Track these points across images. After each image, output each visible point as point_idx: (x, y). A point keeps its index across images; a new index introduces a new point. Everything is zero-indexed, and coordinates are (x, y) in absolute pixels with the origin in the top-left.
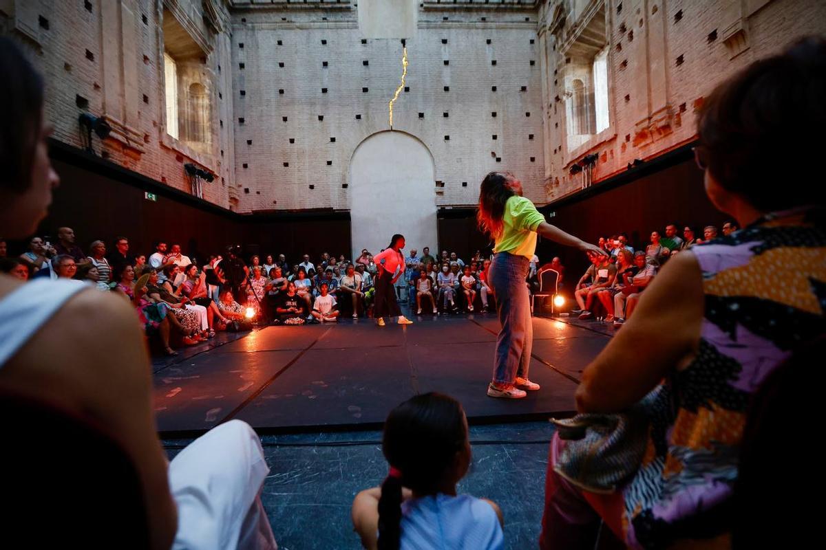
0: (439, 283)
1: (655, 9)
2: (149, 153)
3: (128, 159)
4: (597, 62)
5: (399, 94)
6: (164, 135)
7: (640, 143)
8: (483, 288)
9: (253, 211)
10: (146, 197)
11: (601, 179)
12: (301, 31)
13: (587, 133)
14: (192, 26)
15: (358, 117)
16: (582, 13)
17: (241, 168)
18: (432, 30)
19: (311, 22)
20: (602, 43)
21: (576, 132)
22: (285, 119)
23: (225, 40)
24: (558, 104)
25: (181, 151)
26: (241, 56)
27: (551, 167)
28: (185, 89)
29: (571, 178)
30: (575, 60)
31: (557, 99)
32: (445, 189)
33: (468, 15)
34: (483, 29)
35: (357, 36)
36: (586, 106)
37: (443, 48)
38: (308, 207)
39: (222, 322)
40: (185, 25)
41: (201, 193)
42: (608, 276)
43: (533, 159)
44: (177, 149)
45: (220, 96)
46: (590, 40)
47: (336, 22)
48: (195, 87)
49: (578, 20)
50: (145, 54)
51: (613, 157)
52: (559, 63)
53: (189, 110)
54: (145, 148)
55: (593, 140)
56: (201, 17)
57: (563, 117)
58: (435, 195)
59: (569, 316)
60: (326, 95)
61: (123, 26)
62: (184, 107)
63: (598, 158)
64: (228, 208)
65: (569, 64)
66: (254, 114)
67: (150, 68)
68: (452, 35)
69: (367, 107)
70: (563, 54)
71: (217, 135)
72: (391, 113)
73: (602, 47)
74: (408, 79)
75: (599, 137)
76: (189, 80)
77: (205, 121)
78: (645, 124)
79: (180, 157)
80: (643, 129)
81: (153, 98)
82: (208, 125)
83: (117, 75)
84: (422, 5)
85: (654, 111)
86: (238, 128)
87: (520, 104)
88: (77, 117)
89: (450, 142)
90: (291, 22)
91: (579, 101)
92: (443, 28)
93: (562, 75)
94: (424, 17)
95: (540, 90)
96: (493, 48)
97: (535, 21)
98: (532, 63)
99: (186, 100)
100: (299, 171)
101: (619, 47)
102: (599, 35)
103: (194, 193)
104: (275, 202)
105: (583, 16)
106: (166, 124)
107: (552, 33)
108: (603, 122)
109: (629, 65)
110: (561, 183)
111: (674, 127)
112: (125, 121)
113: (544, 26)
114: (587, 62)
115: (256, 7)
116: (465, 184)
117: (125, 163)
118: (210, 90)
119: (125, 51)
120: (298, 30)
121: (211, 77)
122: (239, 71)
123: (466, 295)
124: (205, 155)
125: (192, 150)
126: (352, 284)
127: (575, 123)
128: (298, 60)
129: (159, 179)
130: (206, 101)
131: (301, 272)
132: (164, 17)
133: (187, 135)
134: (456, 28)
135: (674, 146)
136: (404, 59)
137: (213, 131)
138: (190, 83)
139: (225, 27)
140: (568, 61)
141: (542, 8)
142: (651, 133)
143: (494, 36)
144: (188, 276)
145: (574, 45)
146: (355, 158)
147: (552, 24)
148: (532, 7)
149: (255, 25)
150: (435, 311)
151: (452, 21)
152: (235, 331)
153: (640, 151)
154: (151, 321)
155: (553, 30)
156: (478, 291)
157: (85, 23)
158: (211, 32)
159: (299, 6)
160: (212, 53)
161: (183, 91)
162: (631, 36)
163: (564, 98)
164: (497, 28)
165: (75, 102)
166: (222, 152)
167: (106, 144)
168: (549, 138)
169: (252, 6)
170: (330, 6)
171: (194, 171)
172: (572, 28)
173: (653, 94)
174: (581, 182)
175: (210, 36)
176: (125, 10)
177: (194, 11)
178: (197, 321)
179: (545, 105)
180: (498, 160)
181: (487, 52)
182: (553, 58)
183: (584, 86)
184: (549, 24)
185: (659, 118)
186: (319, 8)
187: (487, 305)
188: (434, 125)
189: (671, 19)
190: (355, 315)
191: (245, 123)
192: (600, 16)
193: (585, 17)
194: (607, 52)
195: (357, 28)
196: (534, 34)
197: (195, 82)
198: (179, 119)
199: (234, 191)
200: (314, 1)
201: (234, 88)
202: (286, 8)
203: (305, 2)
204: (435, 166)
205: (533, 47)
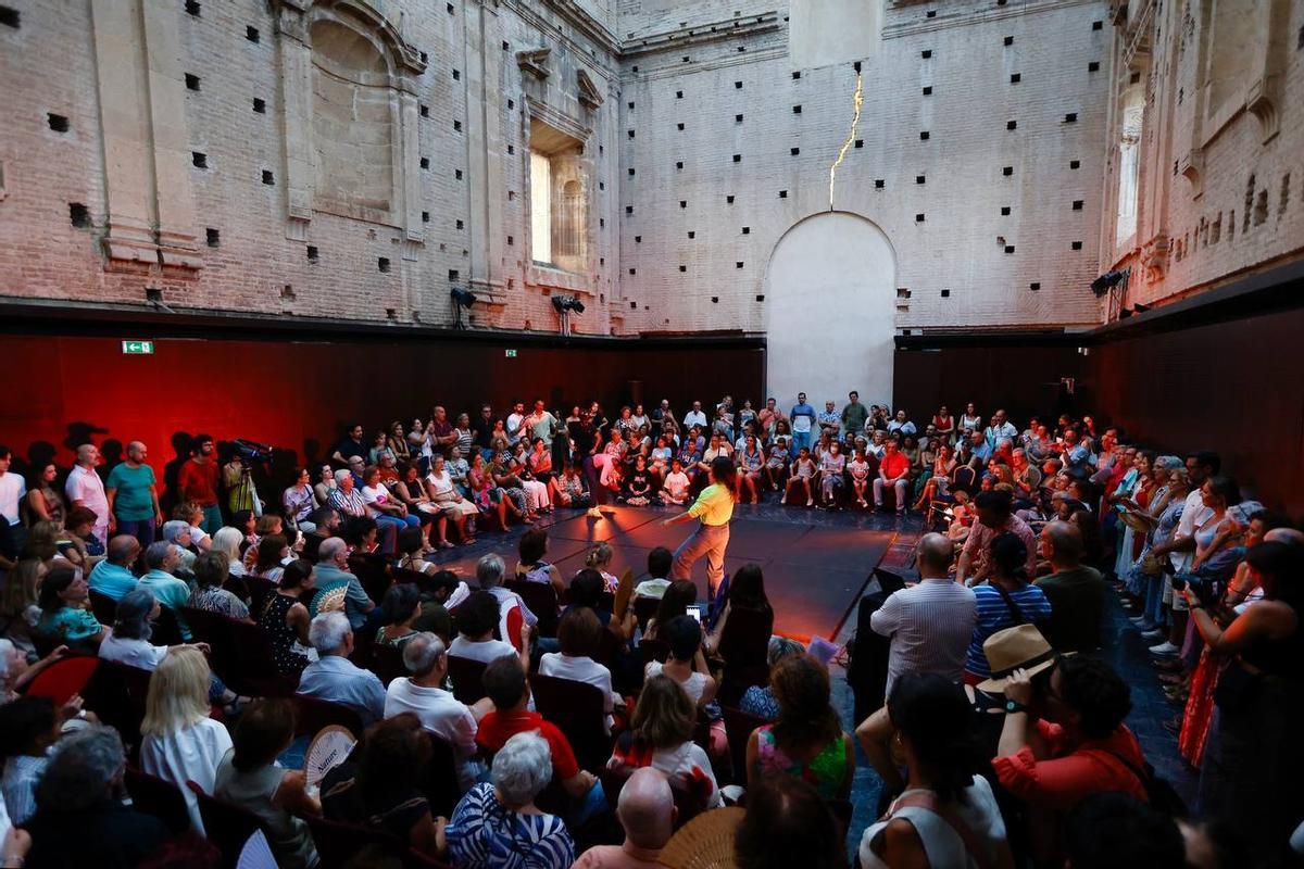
2: (512, 301)
5: (846, 153)
6: (528, 267)
9: (641, 333)
10: (507, 356)
12: (708, 73)
14: (565, 120)
15: (783, 194)
17: (627, 275)
18: (906, 39)
19: (722, 58)
22: (683, 204)
23: (611, 106)
24: (1113, 156)
25: (550, 281)
26: (631, 121)
28: (559, 190)
32: (911, 302)
34: (1000, 19)
35: (786, 67)
37: (923, 67)
38: (709, 327)
40: (555, 124)
41: (569, 329)
43: (1077, 246)
44: (543, 282)
45: (602, 186)
47: (757, 51)
48: (570, 185)
50: (510, 189)
52: (1123, 80)
53: (563, 216)
54: (508, 297)
56: (576, 100)
58: (895, 311)
60: (739, 164)
62: (558, 214)
64: (608, 334)
65: (1133, 87)
66: (645, 199)
67: (517, 202)
68: (940, 41)
69: (796, 178)
70: (1127, 66)
71: (594, 242)
72: (832, 185)
74: (862, 127)
76: (563, 178)
77: (581, 227)
79: (546, 291)
81: (518, 233)
82: (584, 231)
83: (483, 233)
86: (625, 220)
87: (1061, 149)
88: (449, 294)
89: (925, 225)
90: (695, 61)
92: (926, 32)
93: (1124, 104)
94: (895, 19)
96: (1016, 52)
98: (1093, 67)
99: (560, 204)
100: (699, 276)
103: (561, 329)
104: (667, 321)
112: (490, 279)
115: (651, 48)
116: (945, 293)
118: (587, 186)
119: (491, 201)
120: (704, 72)
121: (590, 169)
122: (629, 142)
124: (578, 274)
125: (562, 273)
128: (703, 118)
129: (522, 326)
130: (583, 202)
132: (531, 131)
133: (560, 249)
134: (948, 28)
136: (857, 94)
137: (589, 239)
138: (565, 182)
140: (1132, 80)
143: (1018, 28)
145: (1137, 56)
146: (776, 257)
149: (650, 73)
150: (810, 504)
151: (943, 18)
157: (455, 194)
158: (590, 112)
159: (705, 37)
160: (590, 137)
161: (558, 193)
163: (1122, 146)
164: (1026, 13)
165: (447, 279)
166: (602, 261)
167: (472, 311)
169: (644, 49)
170: (747, 29)
171: (563, 303)
174: (1105, 311)
175: (587, 116)
176: (492, 155)
177: (568, 100)
178: (536, 499)
179: (1107, 147)
180: (1010, 250)
181: (1004, 60)
186: (733, 35)
187: (881, 504)
188: (900, 197)
191: (634, 213)
193: (1141, 19)
195: (786, 55)
196: (1103, 10)
197: (570, 180)
198: (552, 230)
199: (616, 308)
200: (726, 26)
201: (620, 166)
202: (688, 43)
203: (714, 30)
204: (896, 264)
205: (1097, 36)
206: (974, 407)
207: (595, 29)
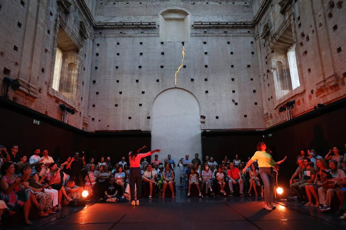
0: (203, 177)
1: (321, 25)
2: (40, 98)
3: (27, 101)
4: (289, 52)
5: (180, 69)
6: (50, 89)
7: (320, 94)
8: (230, 180)
9: (96, 131)
10: (34, 123)
11: (298, 115)
12: (130, 38)
13: (287, 89)
14: (73, 35)
15: (158, 81)
16: (279, 28)
17: (91, 107)
18: (198, 37)
19: (135, 34)
20: (292, 42)
21: (280, 89)
22: (118, 81)
23: (90, 42)
24: (269, 74)
25: (59, 97)
26: (97, 50)
27: (267, 108)
28: (66, 66)
29: (279, 114)
30: (276, 51)
31: (268, 71)
32: (206, 120)
33: (217, 30)
34: (225, 36)
35: (159, 40)
36: (285, 75)
37: (204, 46)
39: (67, 200)
40: (69, 34)
41: (67, 120)
42: (311, 175)
43: (256, 104)
44: (56, 96)
45: (84, 69)
46: (284, 41)
47: (148, 34)
48: (71, 65)
49: (277, 31)
50: (46, 49)
51: (304, 102)
52: (267, 53)
53: (66, 76)
54: (39, 95)
55: (291, 93)
56: (79, 31)
57: (272, 81)
58: (200, 124)
59: (287, 201)
60: (141, 69)
61: (37, 35)
62: (64, 75)
63: (295, 103)
64: (81, 129)
65: (273, 54)
66: (101, 78)
67: (48, 55)
68: (209, 40)
69: (162, 76)
70: (270, 48)
71: (80, 89)
72: (176, 79)
73: (291, 45)
74: (185, 62)
75: (294, 91)
76: (68, 61)
77: (74, 82)
78: (322, 84)
79: (57, 100)
80: (321, 87)
81: (47, 70)
82: (75, 84)
83: (29, 58)
84: (193, 26)
85: (327, 77)
86: (92, 85)
87: (247, 74)
88: (3, 79)
89: (209, 94)
90: (125, 34)
91: (280, 72)
92: (204, 36)
93: (270, 59)
94: (194, 31)
95: (258, 66)
96: (231, 46)
97: (253, 32)
98: (253, 53)
99: (66, 71)
100: (123, 109)
101: (302, 44)
102: (289, 38)
103: (62, 121)
104: (108, 126)
105: (279, 29)
106: (52, 83)
107: (263, 38)
108: (296, 83)
109: (308, 53)
110: (274, 117)
111: (340, 86)
112: (29, 82)
113: (258, 35)
114: (283, 52)
115: (108, 27)
116: (217, 118)
117: (26, 103)
118: (79, 66)
119: (36, 46)
120: (128, 37)
121: (80, 60)
122: (96, 57)
123: (219, 184)
124: (72, 100)
125: (65, 97)
126: (150, 176)
127: (280, 84)
128: (127, 52)
129: (44, 113)
130: (76, 72)
131: (120, 168)
132: (59, 30)
133: (63, 89)
134: (211, 36)
135: (342, 96)
136: (183, 51)
137: (78, 87)
138: (69, 63)
139: (91, 36)
140: (273, 52)
141: (256, 26)
142: (327, 89)
143: (231, 40)
144: (51, 169)
145: (275, 44)
146: (155, 102)
147: (262, 34)
148: (251, 26)
149: (106, 35)
150: (200, 195)
151: (209, 33)
152: (74, 206)
153: (321, 99)
154: (19, 201)
155: (263, 37)
156: (227, 183)
157: (16, 33)
158: (83, 39)
159: (129, 26)
160: (82, 48)
161: (65, 66)
162: (308, 39)
163: (272, 71)
164: (233, 36)
165: (3, 71)
166: (82, 98)
167: (16, 93)
168: (265, 92)
169: (105, 27)
170: (145, 26)
171: (65, 108)
172: (274, 35)
173: (325, 68)
174: (286, 116)
175: (82, 40)
176: (39, 27)
177: (75, 29)
178: (51, 200)
179: (261, 74)
180: (236, 104)
181: (228, 48)
182: (264, 50)
183: (283, 64)
184: (261, 33)
185: (331, 81)
186: (140, 27)
187: (233, 192)
188: (200, 85)
189: (331, 30)
190: (150, 197)
191: (96, 83)
192: (289, 29)
193: (280, 30)
194: (295, 47)
195: (159, 36)
196: (253, 39)
197: (72, 62)
198: (60, 81)
199: (86, 119)
200: (137, 24)
201: (92, 65)
202: (123, 27)
203: (133, 25)
204: (200, 107)
205: (252, 45)
206: (238, 156)
207: (88, 12)
